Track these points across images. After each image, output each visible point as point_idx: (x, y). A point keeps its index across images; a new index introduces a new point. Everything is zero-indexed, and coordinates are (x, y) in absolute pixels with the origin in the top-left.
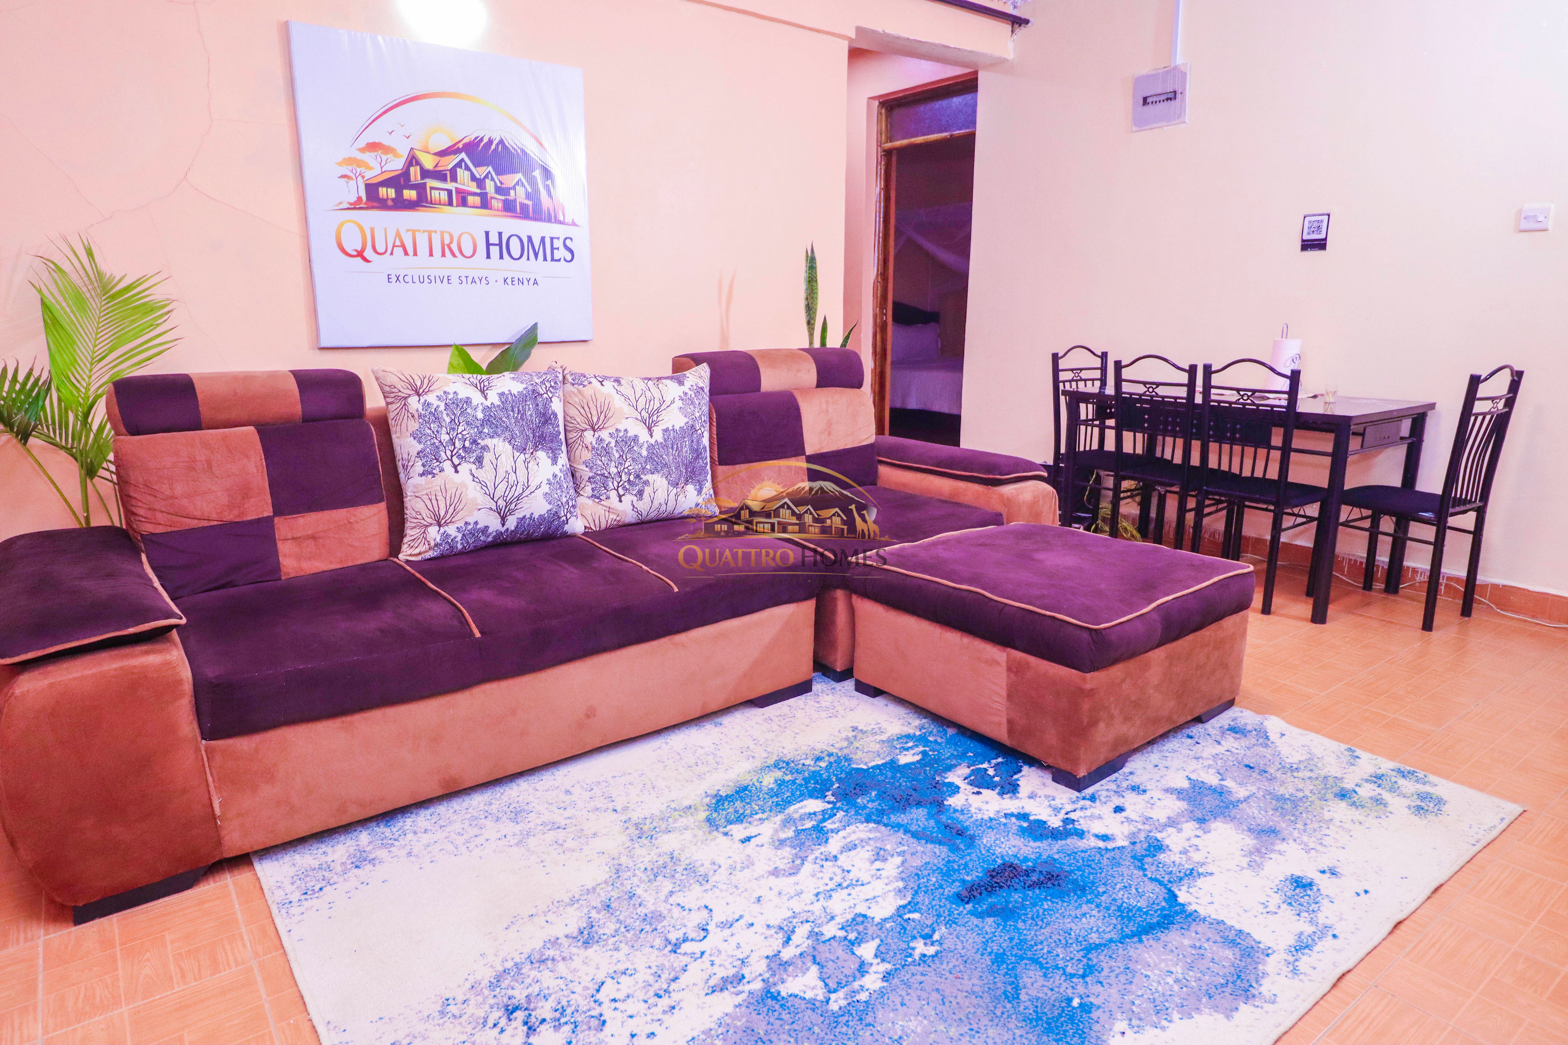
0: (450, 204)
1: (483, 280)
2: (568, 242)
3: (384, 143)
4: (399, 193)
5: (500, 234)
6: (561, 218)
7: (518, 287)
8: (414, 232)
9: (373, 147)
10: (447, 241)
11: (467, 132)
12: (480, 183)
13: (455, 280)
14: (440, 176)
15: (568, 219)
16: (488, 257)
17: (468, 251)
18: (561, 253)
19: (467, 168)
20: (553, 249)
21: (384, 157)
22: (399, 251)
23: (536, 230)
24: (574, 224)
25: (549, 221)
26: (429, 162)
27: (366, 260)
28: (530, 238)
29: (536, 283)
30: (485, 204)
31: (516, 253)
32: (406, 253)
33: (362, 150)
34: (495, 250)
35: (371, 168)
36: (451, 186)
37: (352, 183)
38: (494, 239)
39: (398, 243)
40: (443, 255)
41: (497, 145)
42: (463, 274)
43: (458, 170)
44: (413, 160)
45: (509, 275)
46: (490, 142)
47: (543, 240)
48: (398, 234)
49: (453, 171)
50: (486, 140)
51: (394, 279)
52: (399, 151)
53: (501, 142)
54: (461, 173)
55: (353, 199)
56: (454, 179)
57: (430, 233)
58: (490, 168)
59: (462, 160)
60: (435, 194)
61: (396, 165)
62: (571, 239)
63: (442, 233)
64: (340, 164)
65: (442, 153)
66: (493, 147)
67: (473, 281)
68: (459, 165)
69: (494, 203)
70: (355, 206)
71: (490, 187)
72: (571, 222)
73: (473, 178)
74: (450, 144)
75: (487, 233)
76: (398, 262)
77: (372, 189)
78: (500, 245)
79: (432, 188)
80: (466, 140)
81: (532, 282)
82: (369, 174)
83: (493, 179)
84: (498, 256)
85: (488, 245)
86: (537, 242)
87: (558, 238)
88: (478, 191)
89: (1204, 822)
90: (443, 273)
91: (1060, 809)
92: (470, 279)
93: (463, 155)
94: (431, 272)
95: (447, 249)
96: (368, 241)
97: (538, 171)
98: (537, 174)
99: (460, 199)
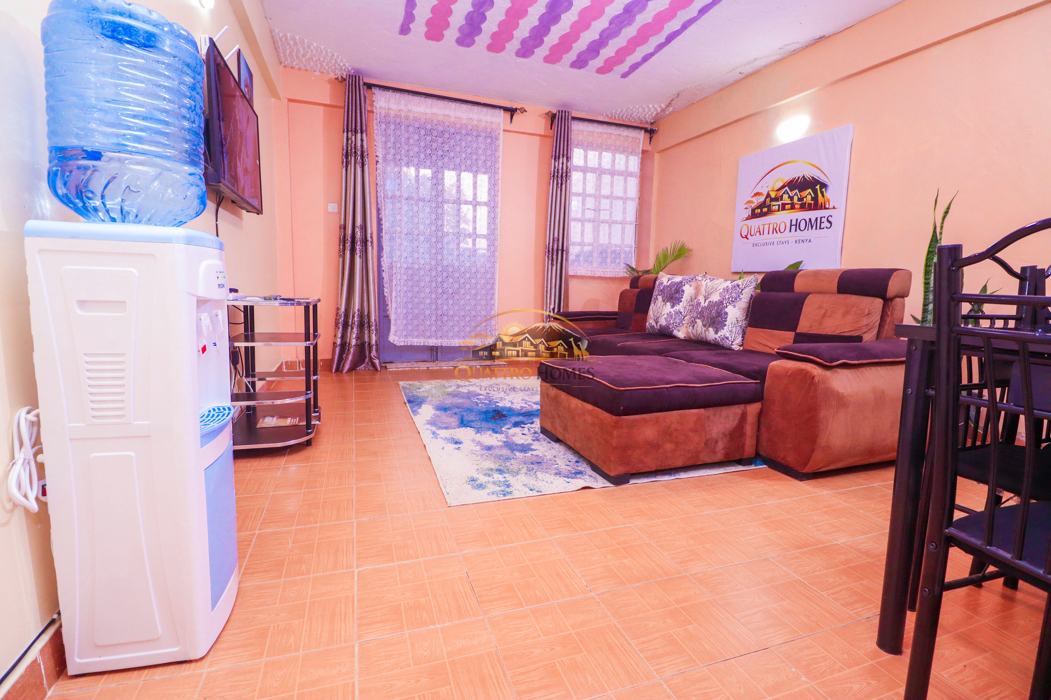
0: (779, 210)
1: (787, 242)
2: (830, 219)
3: (760, 192)
4: (761, 210)
5: (797, 220)
6: (827, 206)
7: (801, 244)
8: (764, 225)
9: (757, 194)
10: (775, 227)
12: (791, 198)
13: (775, 243)
14: (776, 199)
15: (831, 206)
16: (790, 231)
17: (782, 230)
18: (826, 224)
19: (788, 193)
20: (821, 223)
21: (759, 197)
22: (758, 233)
23: (814, 215)
24: (834, 208)
25: (821, 209)
26: (773, 195)
27: (748, 239)
28: (810, 219)
29: (810, 241)
30: (793, 207)
31: (802, 228)
32: (760, 234)
33: (752, 197)
34: (793, 228)
35: (753, 203)
36: (780, 203)
37: (748, 210)
38: (794, 223)
39: (758, 231)
40: (773, 233)
41: (801, 179)
42: (779, 240)
44: (768, 195)
45: (798, 239)
46: (799, 178)
47: (817, 218)
48: (759, 227)
49: (782, 196)
50: (797, 178)
51: (755, 245)
52: (764, 194)
53: (804, 177)
54: (785, 196)
55: (747, 216)
56: (782, 200)
57: (769, 224)
59: (786, 190)
60: (774, 207)
61: (762, 199)
62: (831, 216)
63: (774, 224)
64: (745, 204)
65: (779, 190)
66: (799, 180)
67: (783, 243)
68: (784, 193)
69: (797, 206)
70: (747, 219)
71: (796, 199)
72: (832, 207)
73: (789, 197)
74: (782, 185)
75: (791, 220)
76: (756, 238)
77: (753, 210)
79: (773, 205)
80: (789, 181)
81: (808, 241)
82: (753, 205)
83: (797, 195)
84: (794, 230)
85: (791, 225)
86: (813, 221)
87: (824, 217)
88: (790, 202)
89: (505, 442)
90: (772, 241)
91: (530, 429)
92: (781, 242)
93: (787, 188)
94: (768, 241)
95: (775, 230)
96: (750, 231)
97: (819, 186)
98: (818, 187)
99: (783, 207)
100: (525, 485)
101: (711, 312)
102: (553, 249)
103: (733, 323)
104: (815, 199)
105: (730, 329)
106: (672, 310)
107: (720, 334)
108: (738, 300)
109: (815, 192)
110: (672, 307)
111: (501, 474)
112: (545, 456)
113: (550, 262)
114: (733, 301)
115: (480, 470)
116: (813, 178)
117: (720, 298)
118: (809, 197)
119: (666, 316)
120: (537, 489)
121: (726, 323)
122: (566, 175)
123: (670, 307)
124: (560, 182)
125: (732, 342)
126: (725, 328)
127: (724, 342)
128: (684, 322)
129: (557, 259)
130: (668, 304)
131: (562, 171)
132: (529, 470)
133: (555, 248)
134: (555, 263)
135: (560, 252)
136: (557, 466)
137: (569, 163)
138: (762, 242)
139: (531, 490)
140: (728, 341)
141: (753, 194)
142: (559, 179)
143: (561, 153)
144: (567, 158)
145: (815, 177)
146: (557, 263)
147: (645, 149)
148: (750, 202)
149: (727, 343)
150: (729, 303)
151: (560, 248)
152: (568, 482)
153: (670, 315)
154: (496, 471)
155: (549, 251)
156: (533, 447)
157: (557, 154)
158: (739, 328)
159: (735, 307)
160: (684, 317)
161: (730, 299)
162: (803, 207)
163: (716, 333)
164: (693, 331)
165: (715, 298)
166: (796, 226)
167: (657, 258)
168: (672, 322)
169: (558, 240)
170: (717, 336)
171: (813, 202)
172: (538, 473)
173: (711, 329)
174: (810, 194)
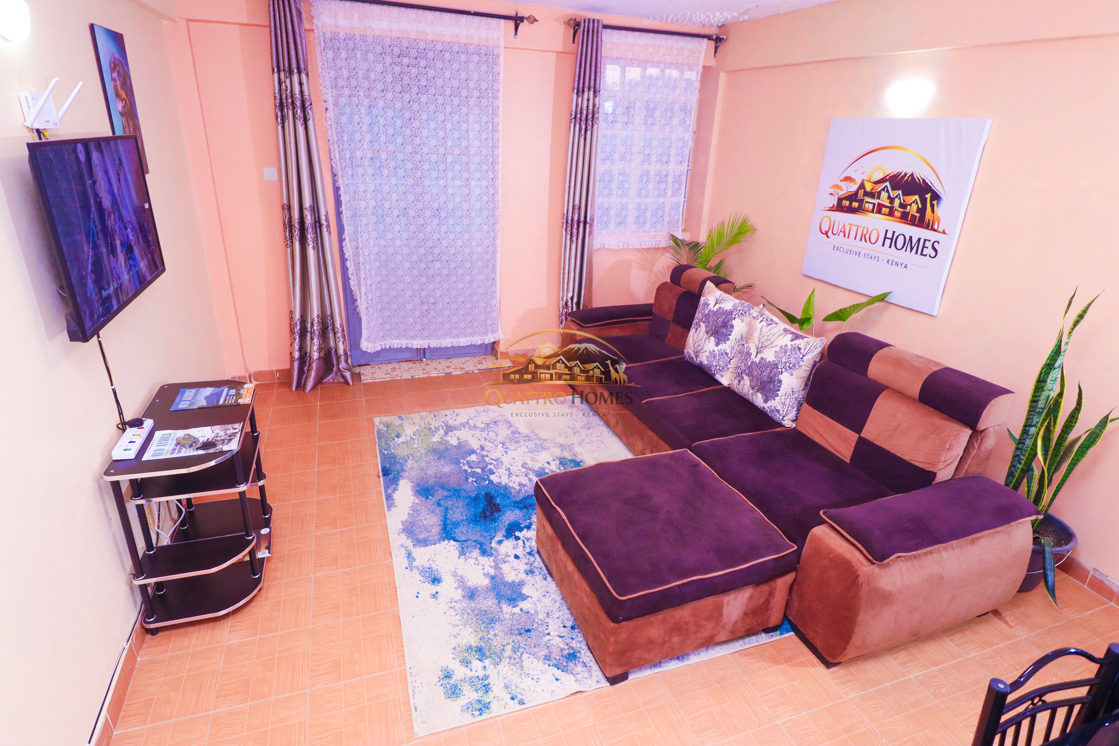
0: (872, 212)
1: (876, 259)
2: (936, 245)
3: (852, 177)
4: (851, 204)
5: (894, 232)
6: (936, 227)
7: (895, 267)
8: (851, 225)
9: (848, 179)
10: (864, 233)
11: (892, 169)
12: (892, 200)
13: (862, 255)
14: (871, 194)
15: (941, 229)
16: (883, 245)
17: (873, 240)
18: (929, 251)
19: (888, 191)
20: (924, 247)
21: (850, 184)
22: (842, 234)
23: (916, 232)
24: (944, 232)
25: (927, 228)
26: (868, 187)
27: (828, 237)
28: (911, 238)
29: (906, 267)
30: (891, 214)
31: (899, 246)
32: (845, 236)
33: (842, 181)
34: (888, 242)
35: (842, 190)
36: (876, 201)
37: (833, 197)
38: (889, 235)
39: (843, 230)
40: (861, 240)
41: (909, 177)
42: (867, 252)
43: (882, 192)
44: (862, 186)
45: (891, 258)
46: (905, 175)
47: (919, 239)
48: (844, 226)
49: (879, 193)
50: (903, 174)
51: (836, 248)
52: (857, 181)
53: (912, 175)
54: (884, 195)
55: (831, 206)
56: (879, 198)
57: (858, 226)
58: (900, 192)
59: (886, 186)
60: (867, 205)
61: (853, 188)
62: (939, 243)
63: (864, 227)
64: (831, 188)
65: (877, 183)
66: (906, 178)
67: (871, 258)
68: (883, 189)
69: (896, 213)
70: (831, 209)
71: (897, 202)
72: (942, 231)
73: (889, 197)
74: (882, 177)
75: (887, 231)
76: (839, 240)
77: (840, 200)
78: (892, 239)
79: (867, 202)
80: (892, 174)
81: (903, 265)
82: (841, 193)
83: (900, 199)
84: (889, 245)
85: (885, 238)
86: (914, 241)
87: (930, 241)
88: (889, 205)
89: (493, 578)
90: (858, 250)
91: (526, 541)
92: (869, 256)
93: (888, 184)
94: (853, 249)
95: (863, 237)
96: (831, 227)
97: (929, 194)
98: (928, 196)
99: (879, 209)
100: (506, 687)
101: (762, 373)
102: (572, 220)
103: (788, 394)
104: (922, 211)
105: (783, 401)
106: (716, 349)
107: (769, 404)
108: (797, 367)
109: (924, 201)
110: (717, 344)
111: (480, 660)
112: (536, 613)
113: (569, 237)
114: (791, 368)
115: (458, 649)
116: (924, 181)
117: (775, 359)
118: (914, 207)
119: (708, 354)
120: (520, 697)
121: (778, 392)
122: (593, 117)
123: (714, 344)
124: (584, 127)
125: (784, 417)
126: (776, 398)
127: (773, 414)
128: (729, 366)
129: (578, 233)
130: (712, 339)
131: (587, 111)
132: (515, 650)
133: (576, 218)
134: (574, 239)
135: (582, 225)
136: (548, 638)
137: (597, 99)
138: (846, 247)
139: (512, 699)
140: (778, 415)
141: (842, 177)
142: (582, 123)
143: (587, 85)
144: (595, 92)
145: (927, 181)
146: (577, 239)
147: (707, 64)
148: (837, 186)
149: (778, 417)
150: (786, 369)
151: (582, 219)
152: (557, 680)
153: (712, 354)
154: (476, 651)
155: (567, 222)
156: (525, 591)
157: (581, 86)
158: (794, 400)
159: (792, 375)
160: (731, 360)
161: (788, 365)
162: (905, 218)
163: (766, 401)
164: (738, 387)
165: (769, 356)
166: (892, 240)
167: (709, 236)
168: (714, 364)
169: (580, 208)
170: (766, 406)
171: (918, 215)
172: (525, 656)
173: (759, 395)
174: (917, 203)
